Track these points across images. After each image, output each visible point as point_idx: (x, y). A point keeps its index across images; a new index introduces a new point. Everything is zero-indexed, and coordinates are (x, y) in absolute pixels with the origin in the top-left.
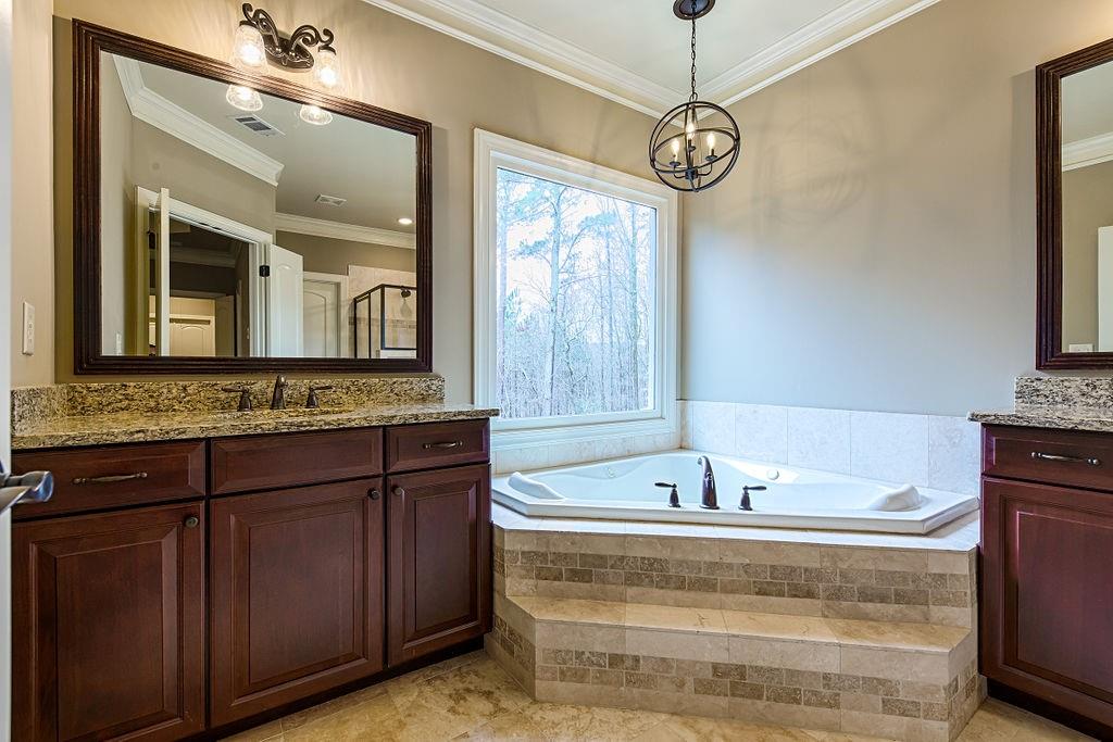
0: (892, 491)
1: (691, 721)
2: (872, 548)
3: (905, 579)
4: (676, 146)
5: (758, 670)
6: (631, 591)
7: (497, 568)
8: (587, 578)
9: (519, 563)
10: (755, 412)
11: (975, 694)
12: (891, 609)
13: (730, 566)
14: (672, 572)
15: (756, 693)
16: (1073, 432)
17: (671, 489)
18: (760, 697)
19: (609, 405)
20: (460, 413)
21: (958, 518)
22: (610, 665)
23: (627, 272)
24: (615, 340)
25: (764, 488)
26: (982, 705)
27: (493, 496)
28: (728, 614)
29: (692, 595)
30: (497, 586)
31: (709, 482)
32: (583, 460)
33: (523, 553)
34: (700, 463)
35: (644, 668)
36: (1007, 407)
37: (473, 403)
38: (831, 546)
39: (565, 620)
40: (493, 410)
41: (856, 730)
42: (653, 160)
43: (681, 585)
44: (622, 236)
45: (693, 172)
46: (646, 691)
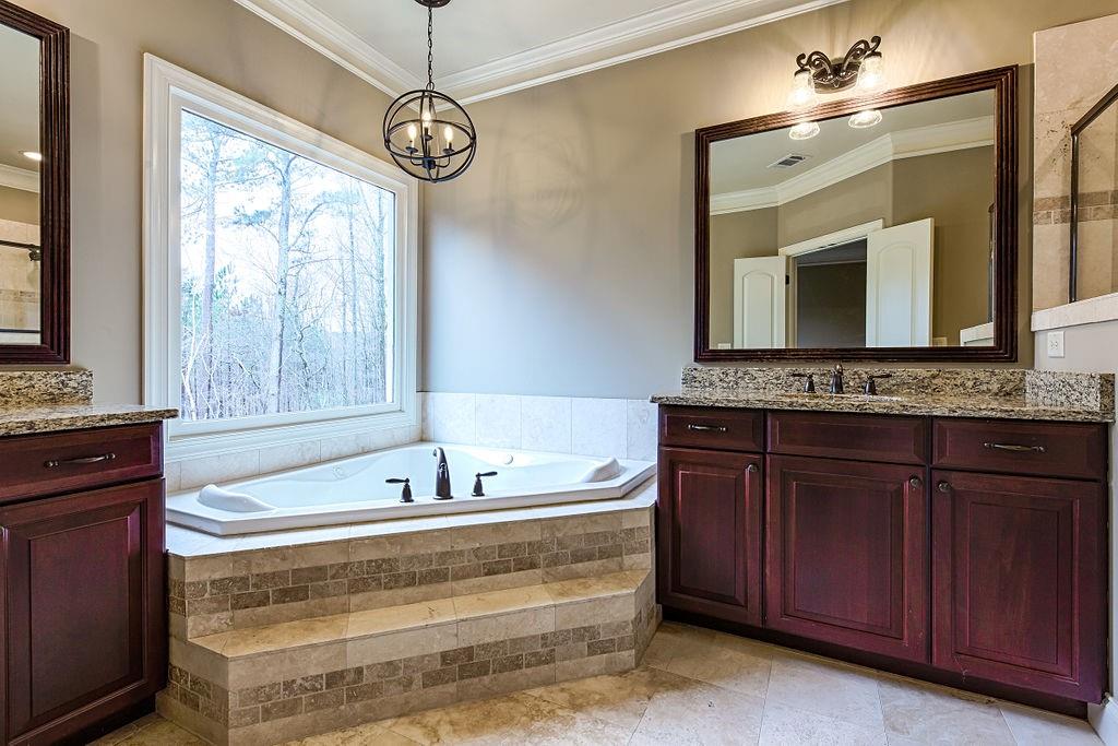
0: (600, 464)
1: (419, 717)
2: (582, 516)
3: (606, 538)
4: (412, 132)
5: (485, 647)
6: (356, 599)
7: (173, 605)
8: (301, 595)
9: (207, 596)
10: (493, 401)
11: (654, 621)
12: (596, 564)
13: (461, 553)
14: (402, 570)
15: (483, 670)
16: (712, 408)
17: (404, 484)
18: (486, 673)
19: (352, 399)
20: (110, 417)
21: (644, 481)
22: (328, 686)
23: (373, 257)
24: (359, 329)
25: (495, 473)
26: (659, 627)
27: (168, 517)
28: (458, 601)
29: (424, 588)
30: (173, 630)
31: (443, 473)
32: (305, 463)
33: (213, 582)
34: (435, 455)
35: (368, 678)
36: (676, 391)
37: (141, 402)
38: (550, 519)
39: (269, 649)
40: (168, 411)
41: (569, 677)
42: (387, 141)
43: (412, 581)
44: (368, 219)
45: (430, 163)
46: (369, 701)
